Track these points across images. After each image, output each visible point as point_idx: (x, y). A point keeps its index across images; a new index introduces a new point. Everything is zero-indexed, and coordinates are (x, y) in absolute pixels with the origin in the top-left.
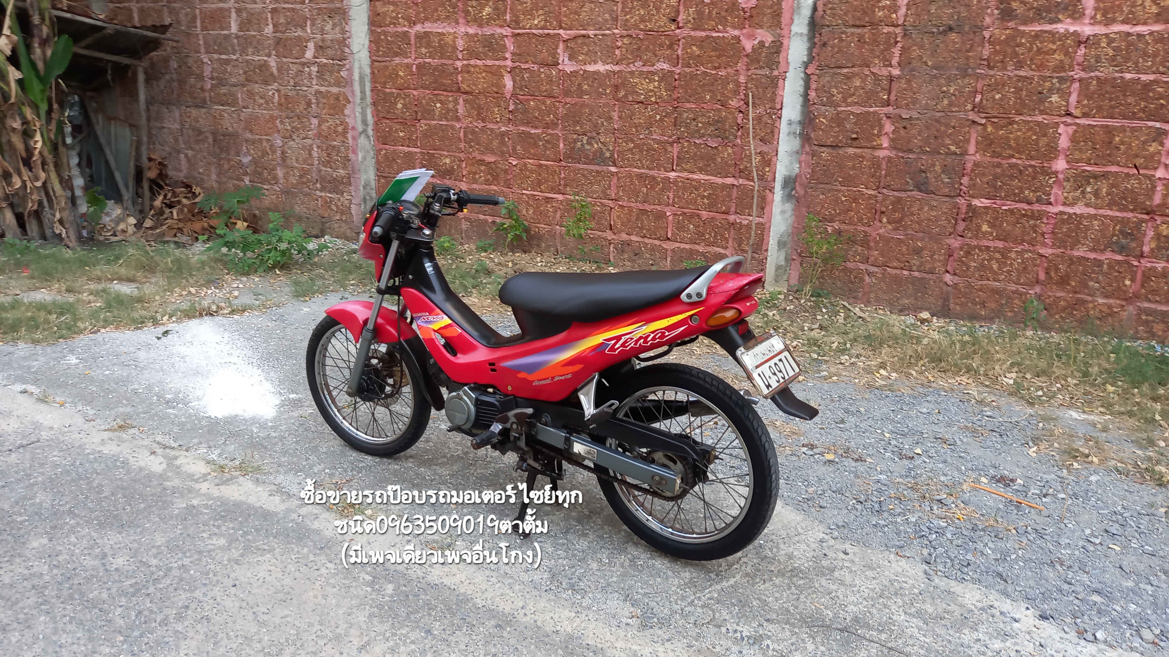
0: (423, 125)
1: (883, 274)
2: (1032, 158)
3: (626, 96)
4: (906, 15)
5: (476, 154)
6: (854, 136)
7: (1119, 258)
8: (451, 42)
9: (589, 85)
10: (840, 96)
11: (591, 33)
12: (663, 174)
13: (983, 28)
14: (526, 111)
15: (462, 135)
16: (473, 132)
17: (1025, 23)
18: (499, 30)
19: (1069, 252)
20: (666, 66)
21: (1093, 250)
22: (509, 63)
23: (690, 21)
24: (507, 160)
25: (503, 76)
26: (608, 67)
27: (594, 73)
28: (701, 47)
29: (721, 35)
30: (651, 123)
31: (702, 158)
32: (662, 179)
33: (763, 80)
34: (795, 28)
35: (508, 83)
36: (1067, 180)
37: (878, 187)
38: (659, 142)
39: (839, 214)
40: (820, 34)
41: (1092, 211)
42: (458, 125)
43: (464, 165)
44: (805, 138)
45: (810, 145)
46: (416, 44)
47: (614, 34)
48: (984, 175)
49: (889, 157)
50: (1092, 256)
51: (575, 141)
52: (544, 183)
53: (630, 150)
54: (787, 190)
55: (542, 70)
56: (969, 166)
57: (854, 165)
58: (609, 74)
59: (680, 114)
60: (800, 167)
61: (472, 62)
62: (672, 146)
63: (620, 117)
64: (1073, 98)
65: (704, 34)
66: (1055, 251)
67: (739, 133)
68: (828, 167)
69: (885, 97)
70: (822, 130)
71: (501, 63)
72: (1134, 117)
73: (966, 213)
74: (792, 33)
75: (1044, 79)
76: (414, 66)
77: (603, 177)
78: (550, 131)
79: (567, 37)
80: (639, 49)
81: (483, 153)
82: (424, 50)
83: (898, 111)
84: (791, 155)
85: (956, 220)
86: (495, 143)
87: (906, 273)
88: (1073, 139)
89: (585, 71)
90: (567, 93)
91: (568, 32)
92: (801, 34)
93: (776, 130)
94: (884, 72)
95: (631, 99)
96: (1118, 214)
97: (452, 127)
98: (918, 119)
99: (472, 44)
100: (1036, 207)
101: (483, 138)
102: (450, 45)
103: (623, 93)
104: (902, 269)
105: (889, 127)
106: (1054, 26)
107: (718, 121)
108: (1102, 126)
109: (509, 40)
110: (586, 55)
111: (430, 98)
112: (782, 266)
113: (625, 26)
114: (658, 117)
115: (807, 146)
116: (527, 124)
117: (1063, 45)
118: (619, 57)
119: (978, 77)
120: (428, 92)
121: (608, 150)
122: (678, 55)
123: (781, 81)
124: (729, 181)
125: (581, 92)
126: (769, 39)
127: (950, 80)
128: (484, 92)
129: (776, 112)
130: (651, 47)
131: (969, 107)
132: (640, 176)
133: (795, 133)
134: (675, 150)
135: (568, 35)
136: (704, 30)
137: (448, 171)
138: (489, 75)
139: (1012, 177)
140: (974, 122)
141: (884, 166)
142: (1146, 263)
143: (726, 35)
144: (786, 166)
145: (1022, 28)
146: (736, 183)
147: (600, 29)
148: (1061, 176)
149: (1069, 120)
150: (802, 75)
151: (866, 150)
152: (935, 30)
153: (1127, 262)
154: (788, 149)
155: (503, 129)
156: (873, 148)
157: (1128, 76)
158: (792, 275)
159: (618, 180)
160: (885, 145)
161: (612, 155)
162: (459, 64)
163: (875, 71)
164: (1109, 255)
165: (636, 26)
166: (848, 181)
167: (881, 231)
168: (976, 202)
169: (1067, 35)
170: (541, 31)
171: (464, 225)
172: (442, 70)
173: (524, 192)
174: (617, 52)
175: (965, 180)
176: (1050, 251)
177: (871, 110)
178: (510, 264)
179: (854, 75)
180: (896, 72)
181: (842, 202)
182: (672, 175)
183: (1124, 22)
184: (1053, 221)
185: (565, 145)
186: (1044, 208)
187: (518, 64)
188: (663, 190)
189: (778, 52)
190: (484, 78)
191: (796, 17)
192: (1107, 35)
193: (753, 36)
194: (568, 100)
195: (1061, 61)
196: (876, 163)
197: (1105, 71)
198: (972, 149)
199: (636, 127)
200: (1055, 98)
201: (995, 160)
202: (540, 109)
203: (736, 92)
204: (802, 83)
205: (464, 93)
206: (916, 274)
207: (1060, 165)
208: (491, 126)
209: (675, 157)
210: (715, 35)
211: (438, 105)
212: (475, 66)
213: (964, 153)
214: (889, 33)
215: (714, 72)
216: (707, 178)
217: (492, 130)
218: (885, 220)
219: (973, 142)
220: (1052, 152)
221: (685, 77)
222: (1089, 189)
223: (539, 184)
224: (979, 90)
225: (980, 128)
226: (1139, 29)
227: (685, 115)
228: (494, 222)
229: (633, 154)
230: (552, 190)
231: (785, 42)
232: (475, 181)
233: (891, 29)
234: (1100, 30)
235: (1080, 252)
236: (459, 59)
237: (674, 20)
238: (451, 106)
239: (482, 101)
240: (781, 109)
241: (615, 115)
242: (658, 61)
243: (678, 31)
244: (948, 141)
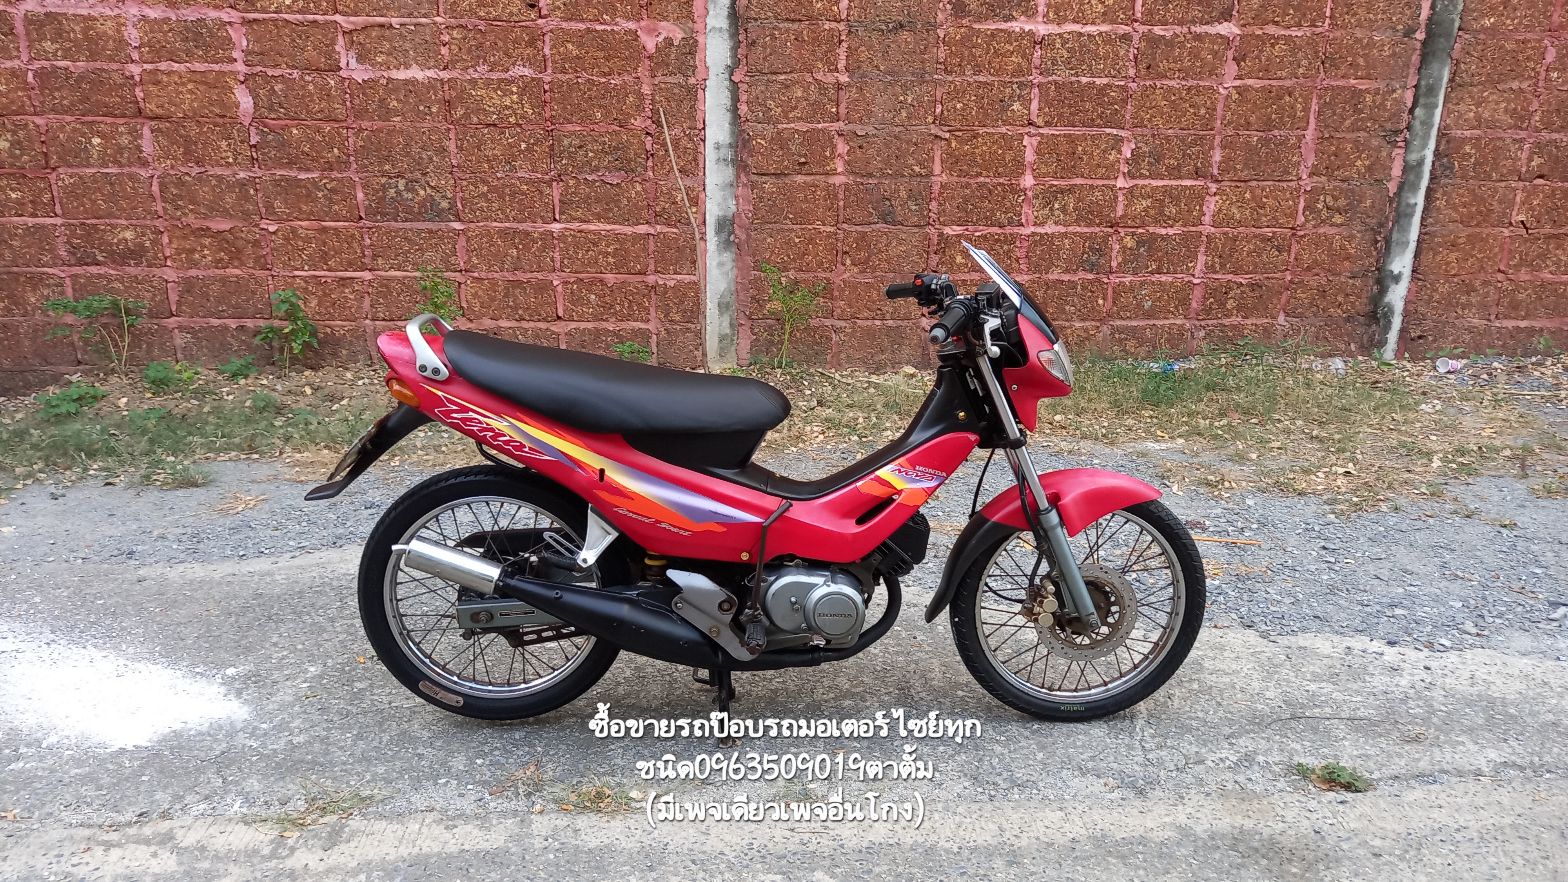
0: (64, 177)
1: (853, 328)
2: (1000, 175)
3: (466, 115)
4: (849, 8)
5: (191, 219)
6: (803, 160)
7: (1090, 276)
8: (110, 33)
9: (399, 101)
10: (779, 110)
11: (395, 21)
12: (541, 227)
13: (936, 26)
14: (283, 145)
15: (155, 188)
16: (180, 183)
17: (979, 19)
18: (213, 14)
19: (1044, 276)
20: (527, 72)
21: (1067, 271)
22: (240, 67)
23: (559, 8)
24: (257, 225)
25: (231, 88)
26: (431, 73)
27: (407, 82)
28: (580, 45)
29: (609, 28)
30: (513, 155)
31: (598, 200)
32: (541, 234)
33: (676, 91)
34: (711, 22)
35: (245, 101)
36: (1036, 197)
37: (837, 222)
38: (529, 182)
39: (794, 260)
40: (746, 30)
41: (1062, 229)
42: (144, 173)
43: (165, 240)
44: (740, 166)
45: (747, 174)
46: (28, 34)
47: (435, 23)
48: (953, 198)
49: (846, 184)
50: (1066, 277)
51: (384, 188)
52: (334, 256)
53: (484, 195)
54: (724, 236)
55: (307, 78)
56: (936, 188)
57: (806, 196)
58: (431, 85)
59: (560, 141)
60: (737, 204)
61: (163, 66)
62: (551, 186)
63: (460, 148)
64: (1034, 105)
65: (582, 26)
66: (1030, 277)
67: (650, 163)
68: (774, 202)
69: (834, 110)
70: (762, 154)
71: (226, 67)
72: (1092, 124)
73: (938, 244)
74: (708, 28)
75: (1004, 84)
76: (30, 75)
77: (441, 238)
78: (335, 174)
79: (351, 27)
80: (480, 46)
81: (206, 217)
82: (48, 45)
83: (850, 127)
84: (723, 189)
85: (928, 253)
86: (230, 199)
87: (878, 323)
88: (1038, 152)
89: (390, 80)
90: (360, 113)
91: (352, 19)
92: (721, 29)
93: (700, 157)
94: (830, 78)
95: (475, 120)
96: (1086, 230)
97: (132, 177)
98: (874, 135)
99: (159, 35)
100: (1008, 230)
101: (204, 192)
102: (110, 37)
103: (460, 112)
104: (873, 319)
105: (842, 147)
106: (1009, 24)
107: (617, 148)
108: (1065, 136)
109: (236, 31)
110: (389, 54)
111: (74, 130)
112: (727, 335)
113: (452, 11)
114: (523, 145)
115: (742, 176)
116: (290, 164)
117: (1020, 46)
118: (447, 58)
119: (936, 84)
120: (68, 118)
121: (444, 197)
122: (544, 56)
123: (700, 92)
124: (643, 229)
125: (386, 113)
126: (678, 35)
127: (905, 88)
128: (195, 117)
129: (697, 133)
130: (500, 44)
131: (930, 119)
132: (504, 234)
133: (725, 160)
134: (556, 192)
135: (352, 23)
136: (582, 21)
137: (132, 252)
138: (202, 88)
139: (983, 198)
140: (936, 136)
141: (841, 196)
142: (1114, 279)
143: (615, 28)
144: (719, 204)
145: (976, 26)
146: (652, 231)
147: (410, 15)
148: (1030, 193)
149: (1033, 130)
150: (727, 83)
151: (818, 177)
152: (884, 27)
153: (1098, 280)
154: (719, 181)
155: (242, 175)
156: (827, 174)
157: (1084, 80)
158: (742, 345)
159: (468, 241)
160: (840, 170)
161: (452, 205)
162: (135, 70)
163: (819, 78)
164: (1081, 274)
165: (472, 12)
166: (802, 218)
167: (846, 276)
168: (947, 230)
169: (1023, 34)
170: (300, 17)
171: (179, 340)
172: (97, 80)
173: (297, 273)
174: (444, 51)
175: (934, 205)
176: (1026, 278)
177: (820, 126)
178: (308, 391)
179: (796, 82)
180: (844, 78)
181: (796, 245)
182: (556, 227)
183: (1075, 21)
184: (1026, 244)
185: (366, 194)
186: (1016, 230)
187: (259, 68)
188: (543, 249)
189: (692, 53)
190: (191, 92)
191: (711, 7)
192: (1060, 35)
193: (655, 30)
194: (365, 124)
195: (1019, 64)
196: (831, 193)
197: (1062, 75)
198: (937, 168)
199: (489, 161)
200: (1016, 106)
201: (963, 180)
202: (311, 141)
203: (640, 108)
204: (727, 94)
205: (151, 119)
206: (890, 323)
207: (1028, 181)
208: (218, 171)
209: (557, 202)
210: (599, 27)
211: (96, 141)
212: (169, 74)
213: (930, 174)
214: (830, 30)
215: (604, 80)
216: (608, 227)
217: (220, 178)
218: (848, 262)
219: (937, 160)
220: (1019, 167)
221: (561, 86)
222: (1056, 206)
223: (325, 257)
224: (939, 99)
225: (943, 143)
226: (1090, 29)
227: (566, 142)
228: (242, 328)
229: (488, 201)
230: (349, 265)
231: (700, 39)
232: (195, 265)
233: (834, 25)
234: (1053, 29)
235: (1054, 275)
236: (133, 61)
237: (532, 6)
238: (125, 140)
239: (193, 130)
240: (704, 129)
241: (452, 146)
242: (514, 64)
243: (540, 21)
244: (911, 161)
